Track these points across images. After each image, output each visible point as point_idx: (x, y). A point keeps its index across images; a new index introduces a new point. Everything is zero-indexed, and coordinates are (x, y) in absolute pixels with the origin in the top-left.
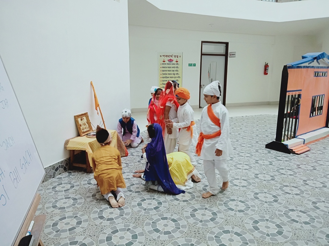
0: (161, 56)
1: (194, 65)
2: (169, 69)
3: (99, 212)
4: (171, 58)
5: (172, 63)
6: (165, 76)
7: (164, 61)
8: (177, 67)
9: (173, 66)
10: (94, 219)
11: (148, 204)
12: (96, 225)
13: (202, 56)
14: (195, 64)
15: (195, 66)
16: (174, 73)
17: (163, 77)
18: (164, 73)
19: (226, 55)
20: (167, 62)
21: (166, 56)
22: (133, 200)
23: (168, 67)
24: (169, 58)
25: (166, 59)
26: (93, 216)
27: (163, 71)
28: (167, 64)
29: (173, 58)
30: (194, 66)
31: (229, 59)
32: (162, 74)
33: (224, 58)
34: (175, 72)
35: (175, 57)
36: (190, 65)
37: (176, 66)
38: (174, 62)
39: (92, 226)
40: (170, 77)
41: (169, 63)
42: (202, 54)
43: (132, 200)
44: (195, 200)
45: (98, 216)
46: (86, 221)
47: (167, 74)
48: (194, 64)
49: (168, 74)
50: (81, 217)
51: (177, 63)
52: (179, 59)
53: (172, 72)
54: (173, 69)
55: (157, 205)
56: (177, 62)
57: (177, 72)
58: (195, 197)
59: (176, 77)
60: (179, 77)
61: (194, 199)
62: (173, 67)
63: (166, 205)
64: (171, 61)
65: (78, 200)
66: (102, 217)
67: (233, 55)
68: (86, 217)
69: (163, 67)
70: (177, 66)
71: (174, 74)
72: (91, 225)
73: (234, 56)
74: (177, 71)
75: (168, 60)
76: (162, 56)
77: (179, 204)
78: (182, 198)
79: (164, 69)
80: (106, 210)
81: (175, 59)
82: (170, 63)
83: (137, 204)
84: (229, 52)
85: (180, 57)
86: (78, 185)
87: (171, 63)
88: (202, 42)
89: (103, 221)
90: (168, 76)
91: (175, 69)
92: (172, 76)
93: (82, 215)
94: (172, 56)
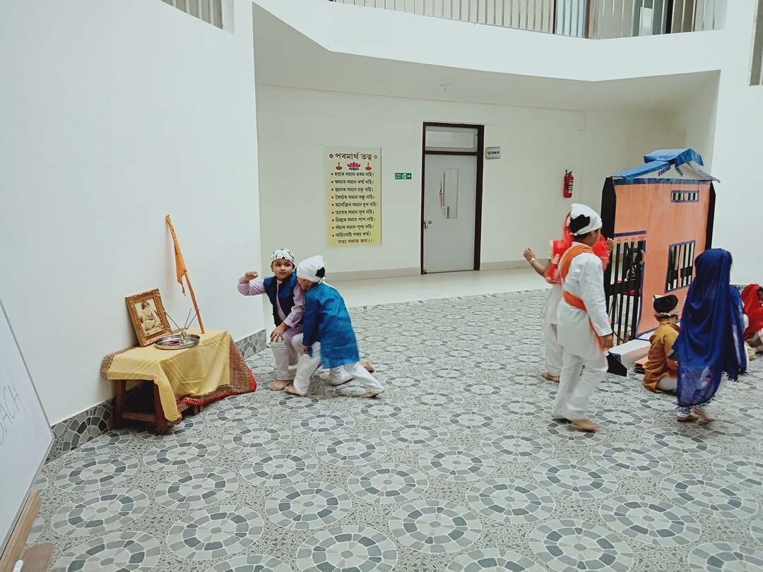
0: (331, 156)
1: (409, 176)
2: (351, 186)
3: (185, 528)
4: (355, 160)
5: (357, 171)
6: (341, 201)
7: (339, 168)
8: (370, 181)
9: (361, 178)
10: (175, 547)
11: (306, 504)
12: (179, 562)
13: (426, 156)
14: (410, 174)
15: (410, 178)
16: (362, 194)
17: (337, 205)
18: (340, 193)
19: (479, 154)
20: (346, 169)
21: (344, 156)
22: (269, 496)
23: (348, 181)
24: (350, 161)
25: (345, 163)
26: (170, 539)
27: (337, 190)
28: (347, 174)
29: (359, 161)
30: (408, 178)
31: (486, 163)
32: (335, 197)
33: (474, 159)
34: (366, 193)
35: (364, 157)
36: (399, 176)
37: (366, 178)
38: (362, 169)
39: (169, 563)
40: (354, 204)
41: (350, 171)
42: (425, 152)
43: (266, 496)
44: (414, 491)
45: (183, 540)
46: (155, 552)
47: (346, 197)
48: (408, 174)
49: (350, 197)
50: (141, 544)
51: (368, 171)
52: (373, 163)
53: (358, 193)
54: (361, 185)
55: (324, 506)
56: (368, 168)
57: (368, 193)
58: (416, 484)
59: (367, 204)
60: (374, 204)
61: (413, 488)
62: (359, 182)
63: (348, 504)
64: (354, 166)
65: (134, 502)
66: (192, 542)
67: (495, 153)
68: (154, 543)
69: (337, 182)
70: (370, 178)
71: (363, 197)
72: (166, 562)
73: (497, 155)
74: (369, 189)
75: (348, 165)
76: (335, 157)
77: (378, 500)
78: (385, 488)
79: (339, 186)
80: (204, 525)
81: (363, 163)
82: (353, 171)
83: (278, 507)
84: (485, 147)
85: (376, 157)
86: (135, 466)
87: (355, 171)
88: (426, 124)
89: (197, 551)
90: (348, 201)
91: (365, 185)
92: (359, 200)
93: (146, 538)
94: (356, 156)
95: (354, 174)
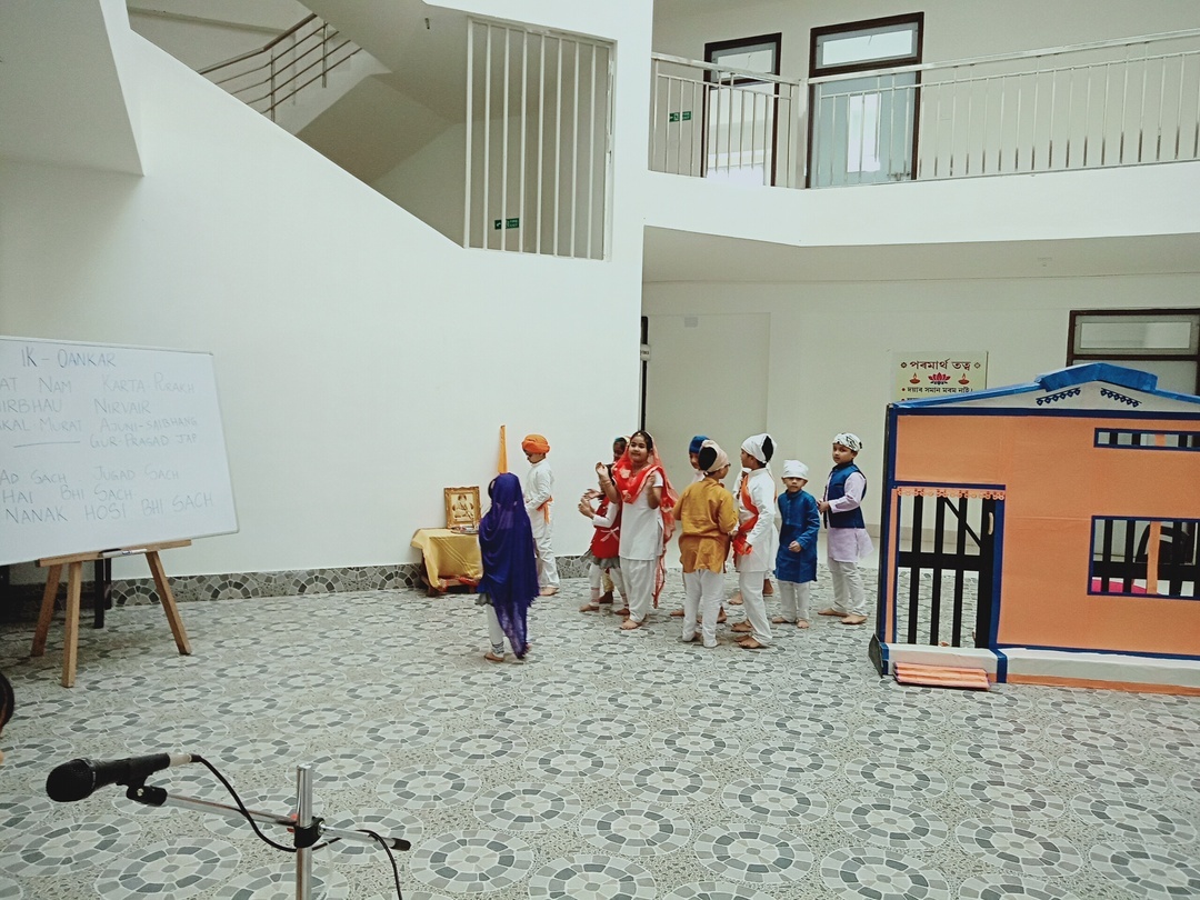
0: (904, 365)
4: (942, 371)
5: (945, 386)
7: (915, 381)
13: (1074, 362)
20: (927, 383)
21: (924, 365)
24: (933, 372)
25: (924, 375)
28: (927, 389)
29: (948, 371)
33: (1190, 367)
35: (957, 365)
38: (953, 384)
41: (933, 386)
42: (1072, 357)
51: (962, 386)
52: (972, 375)
56: (964, 382)
64: (940, 379)
75: (930, 377)
76: (909, 366)
81: (955, 374)
82: (937, 386)
85: (977, 365)
87: (941, 386)
88: (1077, 313)
94: (944, 365)
95: (939, 390)
